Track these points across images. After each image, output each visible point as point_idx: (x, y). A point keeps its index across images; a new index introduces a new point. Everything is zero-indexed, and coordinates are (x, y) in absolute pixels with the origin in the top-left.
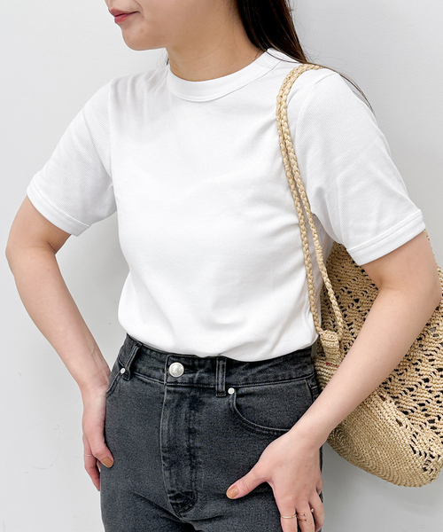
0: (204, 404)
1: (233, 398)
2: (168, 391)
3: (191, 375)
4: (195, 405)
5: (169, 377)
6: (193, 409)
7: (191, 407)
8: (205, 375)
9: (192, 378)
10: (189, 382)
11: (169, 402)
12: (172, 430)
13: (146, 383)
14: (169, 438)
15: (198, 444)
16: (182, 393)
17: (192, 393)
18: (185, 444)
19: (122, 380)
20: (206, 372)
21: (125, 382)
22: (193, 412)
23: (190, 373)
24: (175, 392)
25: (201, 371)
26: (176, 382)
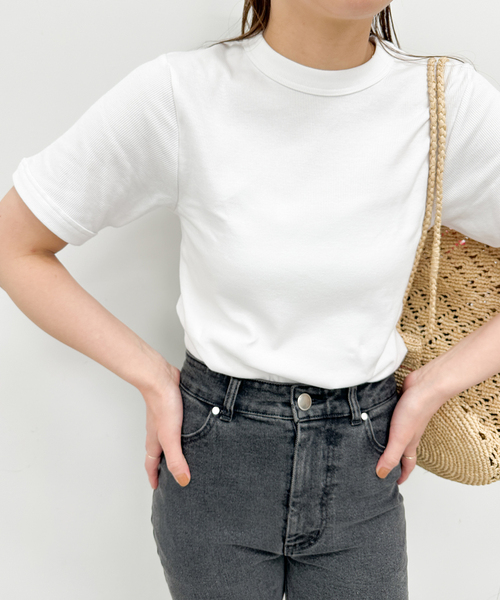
0: (341, 436)
1: (369, 424)
2: (302, 429)
3: (322, 406)
4: (332, 439)
5: (300, 413)
6: (331, 443)
7: (329, 443)
8: (337, 403)
9: (325, 409)
10: (323, 415)
11: (304, 441)
12: (308, 471)
13: (261, 421)
14: (304, 481)
15: (336, 481)
16: (316, 428)
17: (328, 426)
18: (322, 485)
19: (219, 423)
20: (336, 399)
21: (225, 425)
22: (331, 447)
23: (319, 404)
24: (309, 428)
25: (331, 399)
26: (309, 417)
